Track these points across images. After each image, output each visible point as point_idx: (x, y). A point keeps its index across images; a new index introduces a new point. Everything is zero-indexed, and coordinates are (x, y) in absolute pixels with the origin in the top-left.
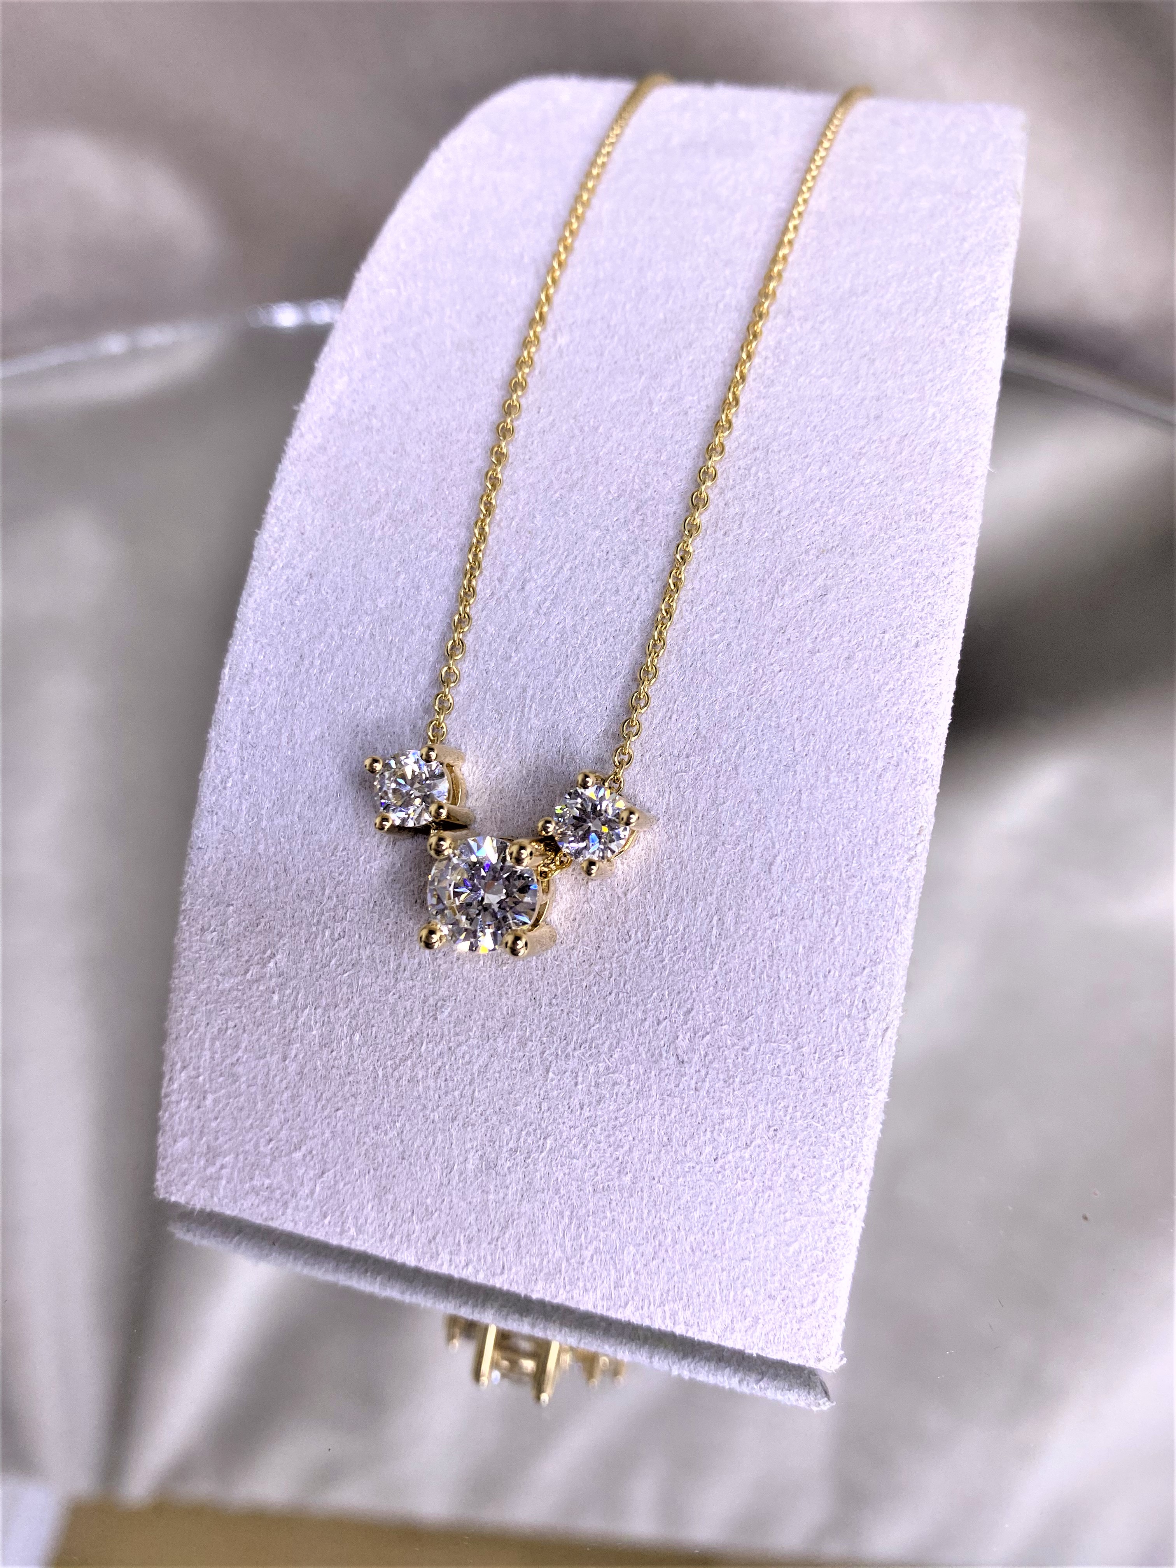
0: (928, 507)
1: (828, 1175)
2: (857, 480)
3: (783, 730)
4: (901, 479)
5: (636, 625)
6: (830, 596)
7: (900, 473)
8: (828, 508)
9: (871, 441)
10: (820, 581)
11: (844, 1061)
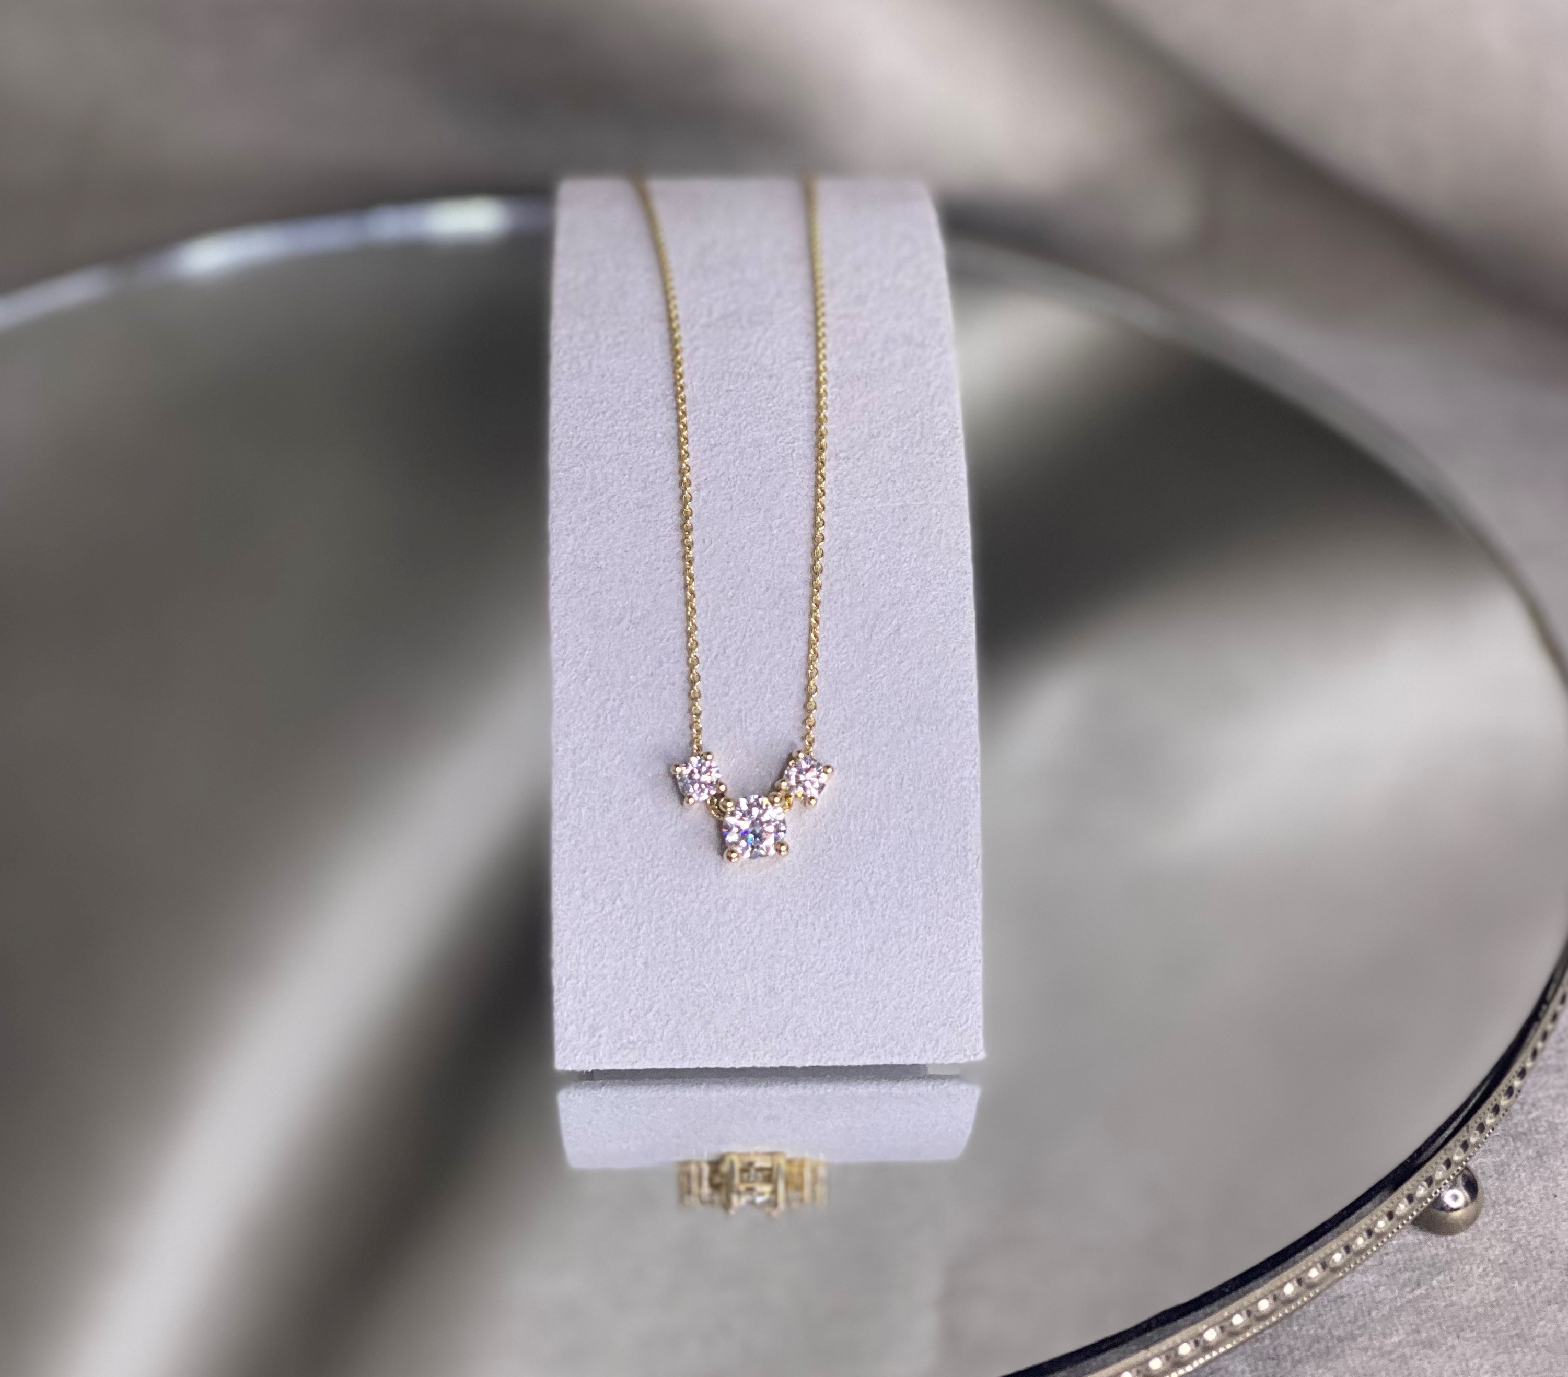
0: (945, 570)
1: (962, 945)
2: (902, 560)
3: (893, 709)
4: (926, 556)
5: (797, 663)
6: (902, 630)
7: (925, 552)
8: (890, 578)
9: (904, 535)
10: (895, 622)
11: (959, 881)
